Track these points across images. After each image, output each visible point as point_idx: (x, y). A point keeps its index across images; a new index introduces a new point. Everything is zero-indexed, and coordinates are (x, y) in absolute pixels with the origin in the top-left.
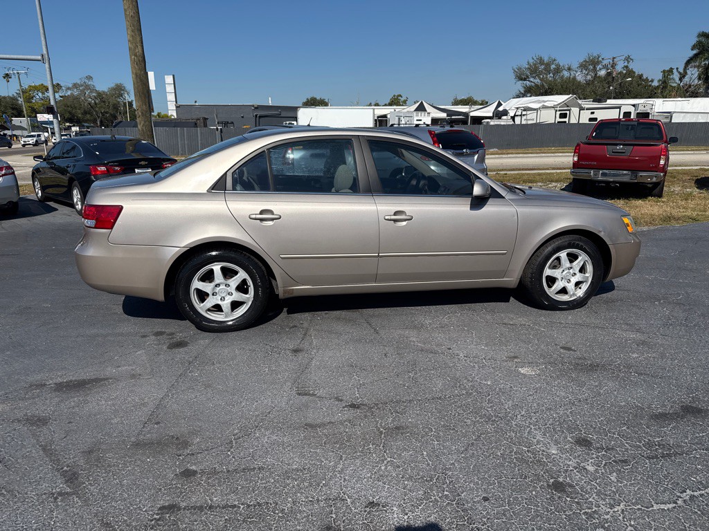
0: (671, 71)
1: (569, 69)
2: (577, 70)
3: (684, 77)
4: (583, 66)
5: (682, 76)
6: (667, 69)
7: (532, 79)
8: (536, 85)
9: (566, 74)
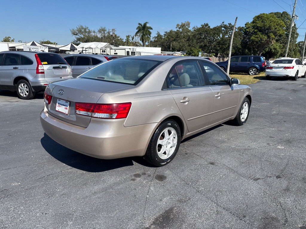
0: (129, 36)
1: (94, 32)
2: (97, 32)
3: (133, 39)
4: (100, 31)
5: (133, 38)
6: (128, 35)
7: (79, 35)
8: (82, 38)
9: (93, 34)
